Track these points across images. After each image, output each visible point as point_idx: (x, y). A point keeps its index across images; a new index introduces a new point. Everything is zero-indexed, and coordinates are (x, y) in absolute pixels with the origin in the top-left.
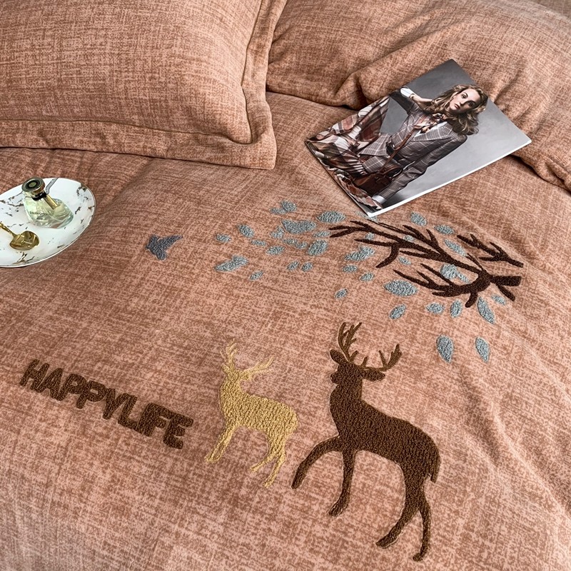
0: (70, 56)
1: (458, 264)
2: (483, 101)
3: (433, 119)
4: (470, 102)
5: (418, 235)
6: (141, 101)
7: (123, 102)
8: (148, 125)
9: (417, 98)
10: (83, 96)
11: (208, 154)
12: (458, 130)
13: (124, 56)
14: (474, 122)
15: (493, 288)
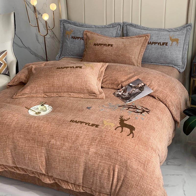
0: (65, 80)
1: (139, 109)
2: (145, 85)
3: (136, 89)
4: (142, 85)
5: (133, 106)
6: (78, 88)
7: (75, 88)
8: (80, 93)
9: (133, 85)
10: (67, 88)
11: (92, 97)
12: (141, 90)
13: (76, 80)
14: (143, 89)
15: (145, 112)
